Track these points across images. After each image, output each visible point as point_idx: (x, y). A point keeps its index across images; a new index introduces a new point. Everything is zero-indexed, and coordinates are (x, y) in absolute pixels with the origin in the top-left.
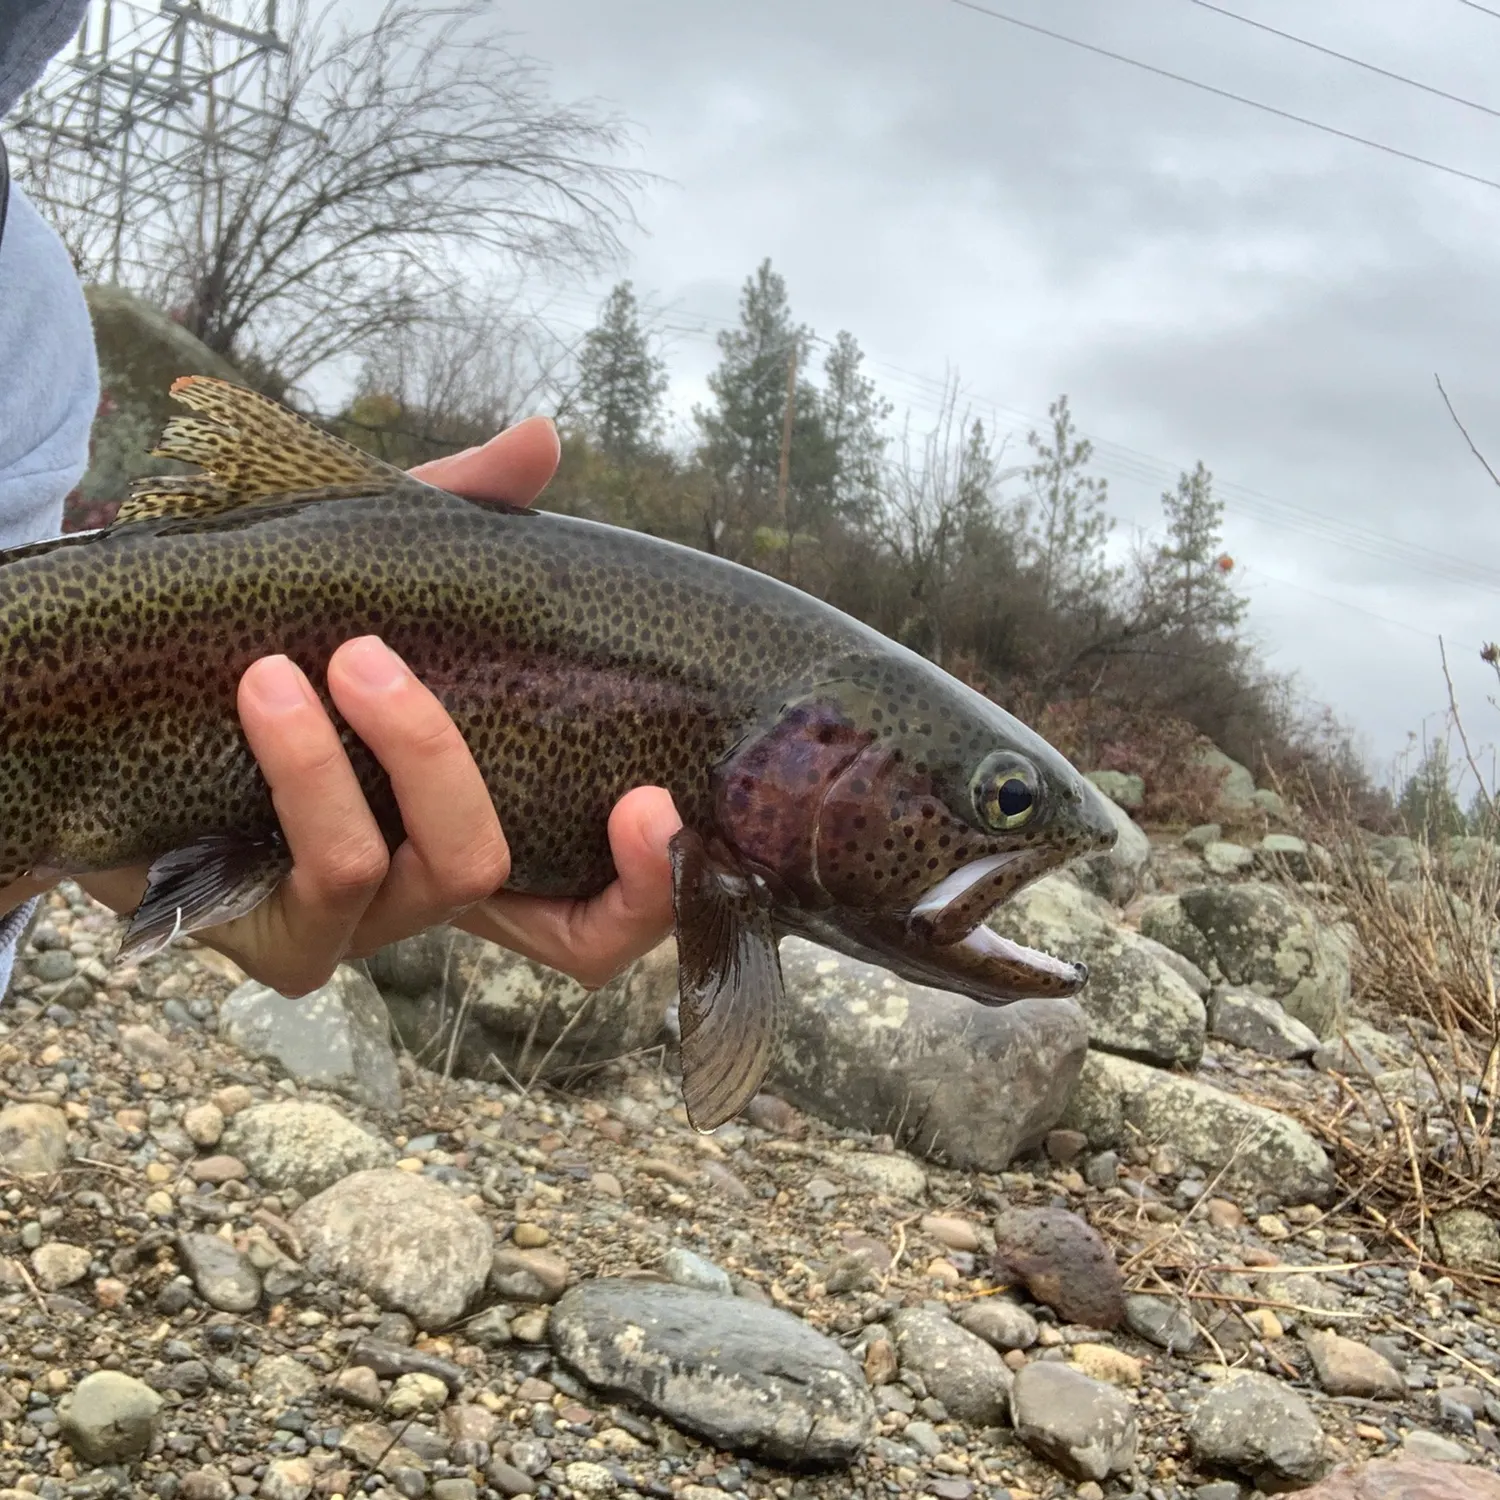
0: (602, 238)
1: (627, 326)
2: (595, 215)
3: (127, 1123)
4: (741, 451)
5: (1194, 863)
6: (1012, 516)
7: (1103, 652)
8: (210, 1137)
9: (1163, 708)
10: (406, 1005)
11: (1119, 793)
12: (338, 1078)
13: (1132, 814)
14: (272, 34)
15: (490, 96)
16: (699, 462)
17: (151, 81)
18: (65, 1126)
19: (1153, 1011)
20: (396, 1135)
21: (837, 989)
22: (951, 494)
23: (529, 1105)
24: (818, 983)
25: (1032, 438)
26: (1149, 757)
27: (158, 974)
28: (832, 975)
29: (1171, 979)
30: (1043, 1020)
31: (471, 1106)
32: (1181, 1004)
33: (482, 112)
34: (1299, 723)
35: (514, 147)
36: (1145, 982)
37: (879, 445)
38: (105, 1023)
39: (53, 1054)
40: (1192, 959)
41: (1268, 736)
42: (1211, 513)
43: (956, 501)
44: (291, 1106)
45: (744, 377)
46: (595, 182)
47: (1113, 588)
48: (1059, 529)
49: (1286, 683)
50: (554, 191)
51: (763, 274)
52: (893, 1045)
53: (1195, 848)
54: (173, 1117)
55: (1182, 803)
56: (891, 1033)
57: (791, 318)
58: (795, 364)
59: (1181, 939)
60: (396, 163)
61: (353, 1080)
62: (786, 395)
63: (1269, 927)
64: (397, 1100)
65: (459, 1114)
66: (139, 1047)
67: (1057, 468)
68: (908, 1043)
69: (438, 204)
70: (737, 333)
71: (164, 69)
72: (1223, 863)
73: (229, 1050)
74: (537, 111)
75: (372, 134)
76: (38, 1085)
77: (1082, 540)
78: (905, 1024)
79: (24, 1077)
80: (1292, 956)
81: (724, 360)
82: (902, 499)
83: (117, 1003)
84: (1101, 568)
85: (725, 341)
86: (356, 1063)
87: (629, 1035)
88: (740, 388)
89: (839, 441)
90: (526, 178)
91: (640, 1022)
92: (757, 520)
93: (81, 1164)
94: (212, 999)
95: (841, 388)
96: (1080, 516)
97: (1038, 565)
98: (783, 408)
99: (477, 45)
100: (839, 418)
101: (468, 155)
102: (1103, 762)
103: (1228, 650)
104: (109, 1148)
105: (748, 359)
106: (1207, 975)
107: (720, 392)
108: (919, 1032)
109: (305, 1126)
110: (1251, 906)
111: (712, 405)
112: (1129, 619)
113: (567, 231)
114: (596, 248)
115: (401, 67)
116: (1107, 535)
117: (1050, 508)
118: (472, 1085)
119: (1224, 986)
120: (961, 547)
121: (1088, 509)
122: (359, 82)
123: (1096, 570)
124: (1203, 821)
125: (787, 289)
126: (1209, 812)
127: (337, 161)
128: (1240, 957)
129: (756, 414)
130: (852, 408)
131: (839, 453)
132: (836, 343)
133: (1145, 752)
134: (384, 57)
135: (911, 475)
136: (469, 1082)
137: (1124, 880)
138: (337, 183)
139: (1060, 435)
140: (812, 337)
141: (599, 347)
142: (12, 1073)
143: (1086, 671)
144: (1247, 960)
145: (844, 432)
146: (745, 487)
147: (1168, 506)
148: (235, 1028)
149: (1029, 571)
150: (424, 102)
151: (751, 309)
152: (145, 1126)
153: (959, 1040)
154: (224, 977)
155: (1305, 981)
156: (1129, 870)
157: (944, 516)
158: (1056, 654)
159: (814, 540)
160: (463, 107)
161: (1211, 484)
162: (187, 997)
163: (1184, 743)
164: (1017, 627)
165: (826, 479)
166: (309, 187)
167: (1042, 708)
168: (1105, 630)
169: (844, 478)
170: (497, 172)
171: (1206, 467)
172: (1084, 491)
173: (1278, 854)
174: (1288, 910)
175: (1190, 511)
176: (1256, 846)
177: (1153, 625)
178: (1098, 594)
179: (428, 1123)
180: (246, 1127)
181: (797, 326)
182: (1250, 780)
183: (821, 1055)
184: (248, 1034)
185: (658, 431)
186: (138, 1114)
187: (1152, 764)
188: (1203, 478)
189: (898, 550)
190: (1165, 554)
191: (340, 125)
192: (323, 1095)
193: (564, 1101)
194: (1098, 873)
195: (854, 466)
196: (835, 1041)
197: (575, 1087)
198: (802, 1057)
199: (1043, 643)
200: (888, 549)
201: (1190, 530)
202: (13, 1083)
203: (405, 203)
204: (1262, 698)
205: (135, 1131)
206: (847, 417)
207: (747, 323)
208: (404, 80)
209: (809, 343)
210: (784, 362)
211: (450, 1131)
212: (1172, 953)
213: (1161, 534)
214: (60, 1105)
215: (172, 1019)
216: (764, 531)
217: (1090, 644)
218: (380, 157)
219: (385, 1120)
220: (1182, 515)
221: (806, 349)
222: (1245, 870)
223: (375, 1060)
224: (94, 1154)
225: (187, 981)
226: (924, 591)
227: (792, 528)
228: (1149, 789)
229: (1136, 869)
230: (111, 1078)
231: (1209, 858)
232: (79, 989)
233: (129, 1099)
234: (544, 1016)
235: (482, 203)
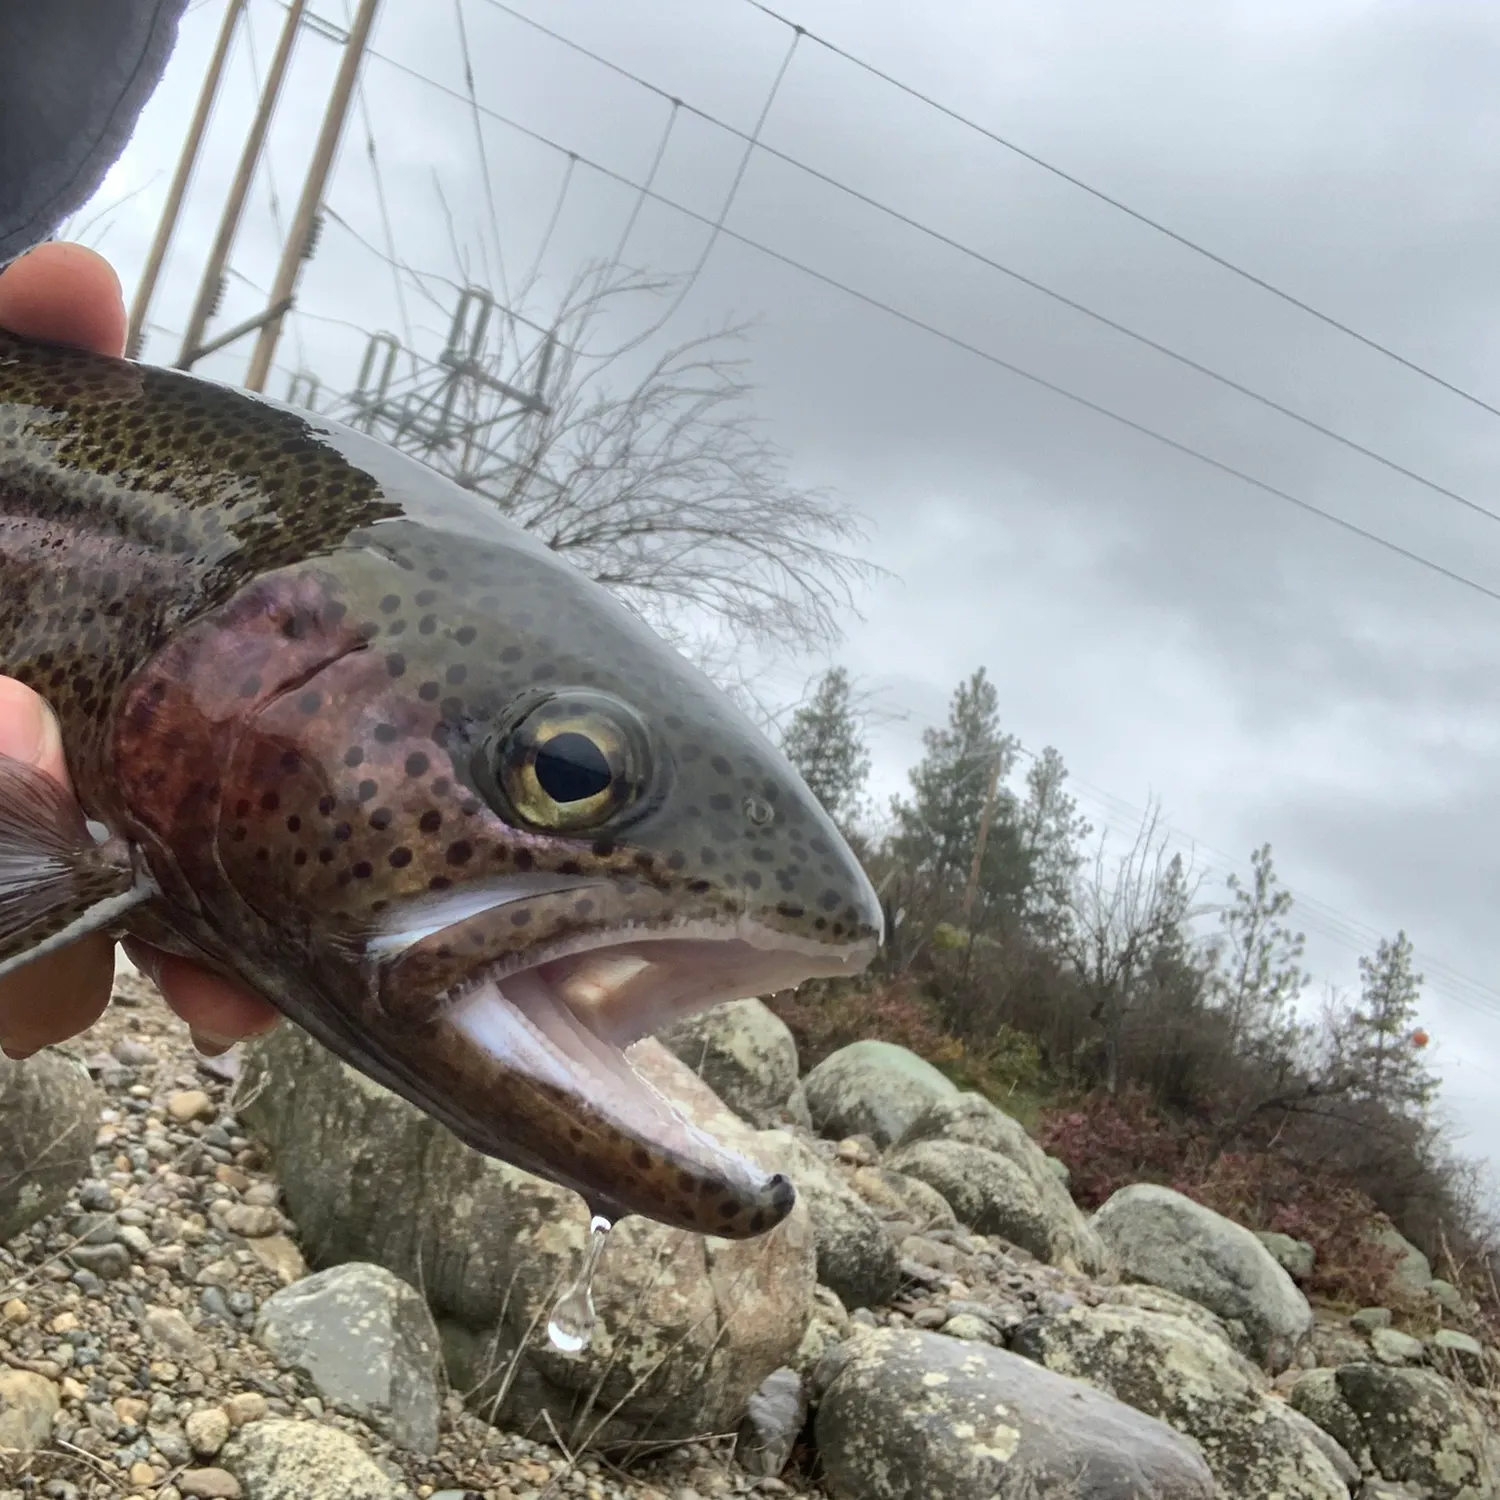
0: (818, 617)
1: (836, 711)
2: (815, 596)
3: (125, 1412)
4: (935, 847)
5: (1360, 1346)
6: (1204, 956)
7: (1284, 1107)
8: (210, 1445)
9: (1344, 1177)
10: (465, 1338)
11: (1287, 1259)
12: (370, 1405)
13: (1299, 1282)
14: (538, 396)
15: (727, 472)
16: (890, 850)
17: (420, 424)
18: (57, 1403)
19: (1293, 1493)
20: (420, 1482)
21: (943, 1407)
22: (1141, 921)
23: (579, 1476)
24: (923, 1396)
25: (1231, 881)
26: (1324, 1226)
27: (205, 1257)
28: (940, 1390)
29: (1315, 1460)
30: (1167, 1480)
31: (512, 1466)
32: (1325, 1489)
33: (719, 486)
34: (1485, 1216)
35: (745, 522)
36: (1287, 1459)
37: (1074, 863)
38: (132, 1300)
39: (65, 1322)
40: (1343, 1443)
41: (1450, 1223)
42: (1409, 985)
43: (1145, 927)
44: (308, 1426)
45: (946, 776)
46: (819, 564)
47: (1302, 1045)
48: (1250, 977)
49: (1473, 1171)
50: (778, 568)
51: (977, 681)
52: (996, 1481)
53: (1362, 1330)
54: (176, 1416)
55: (1352, 1280)
56: (996, 1465)
57: (999, 727)
58: (998, 772)
59: (1333, 1418)
60: (631, 521)
61: (386, 1411)
62: (985, 799)
63: (1431, 1422)
64: (431, 1443)
65: (497, 1471)
66: (160, 1331)
67: (1254, 915)
68: (1014, 1481)
69: (666, 564)
70: (944, 734)
71: (434, 414)
72: (1392, 1352)
73: (259, 1353)
74: (771, 492)
75: (613, 492)
76: (40, 1352)
77: (1274, 991)
78: (1013, 1459)
79: (28, 1340)
80: (1455, 1458)
81: (927, 756)
82: (1090, 917)
83: (152, 1279)
84: (1291, 1022)
85: (931, 738)
86: (393, 1392)
87: (703, 1416)
88: (940, 786)
89: (1034, 853)
90: (754, 553)
91: (717, 1404)
92: (940, 916)
93: (63, 1449)
94: (256, 1293)
95: (1042, 802)
96: (1274, 968)
97: (1226, 1008)
98: (981, 812)
99: (724, 426)
100: (1036, 831)
101: (701, 523)
102: (1275, 1223)
103: (1416, 1127)
104: (98, 1436)
105: (951, 759)
106: (1358, 1463)
107: (920, 787)
108: (1027, 1471)
109: (315, 1452)
110: (1413, 1395)
111: (911, 797)
112: (1314, 1078)
113: (786, 606)
114: (811, 626)
115: (650, 435)
116: (1301, 991)
117: (1244, 953)
118: (521, 1444)
119: (1376, 1479)
120: (1145, 976)
121: (1282, 962)
122: (608, 445)
123: (1285, 1024)
124: (1374, 1304)
125: (999, 698)
126: (1381, 1296)
127: (576, 512)
128: (1396, 1451)
129: (954, 813)
130: (1051, 823)
131: (1034, 865)
132: (1042, 758)
133: (1316, 1218)
134: (636, 426)
135: (1102, 895)
136: (516, 1438)
137: (1281, 1348)
138: (572, 531)
139: (1261, 883)
140: (1018, 747)
141: (806, 726)
142: (16, 1335)
143: (1265, 1124)
144: (1403, 1454)
145: (1040, 844)
146: (932, 882)
147: (1365, 971)
148: (270, 1331)
149: (1214, 1011)
150: (668, 469)
151: (961, 713)
152: (144, 1420)
153: (1070, 1488)
154: (276, 1273)
155: (1467, 1489)
156: (1287, 1338)
157: (1132, 942)
158: (1236, 1103)
159: (997, 944)
160: (703, 480)
161: (1411, 955)
162: (229, 1287)
163: (1362, 1216)
164: (1198, 1066)
165: (1017, 888)
166: (544, 532)
167: (1214, 1157)
168: (1288, 1083)
169: (1036, 891)
170: (725, 542)
171: (1409, 938)
172: (1279, 943)
173: (1450, 1350)
174: (1454, 1406)
175: (1387, 979)
176: (1428, 1339)
177: (1338, 1088)
178: (1286, 1049)
179: (460, 1475)
180: (250, 1441)
181: (1005, 735)
182: (1427, 1267)
183: (916, 1479)
184: (284, 1339)
185: (853, 815)
186: (139, 1405)
187: (1325, 1234)
188: (1403, 949)
189: (1081, 967)
190: (1357, 1019)
191: (583, 480)
192: (350, 1422)
193: (618, 1480)
194: (1254, 1337)
195: (1047, 879)
196: (932, 1466)
197: (636, 1465)
198: (894, 1477)
199: (1223, 1088)
200: (1071, 965)
201: (1385, 998)
202: (14, 1346)
203: (632, 558)
204: (1446, 1182)
205: (130, 1423)
206: (1044, 831)
207: (955, 726)
208: (651, 448)
209: (1015, 753)
210: (988, 768)
211: (482, 1489)
212: (1321, 1433)
213: (1355, 996)
214: (58, 1380)
215: (207, 1308)
216: (945, 927)
217: (1271, 1097)
218: (617, 513)
219: (412, 1463)
220: (1379, 982)
221: (1011, 760)
222: (1413, 1361)
223: (415, 1394)
224: (79, 1440)
225: (234, 1270)
226: (1103, 1015)
227: (975, 929)
228: (1319, 1260)
229: (1295, 1338)
230: (121, 1360)
231: (1376, 1344)
232: (114, 1257)
233: (133, 1386)
234: (609, 1378)
235: (706, 569)
